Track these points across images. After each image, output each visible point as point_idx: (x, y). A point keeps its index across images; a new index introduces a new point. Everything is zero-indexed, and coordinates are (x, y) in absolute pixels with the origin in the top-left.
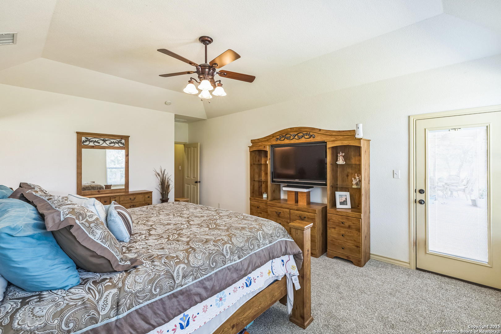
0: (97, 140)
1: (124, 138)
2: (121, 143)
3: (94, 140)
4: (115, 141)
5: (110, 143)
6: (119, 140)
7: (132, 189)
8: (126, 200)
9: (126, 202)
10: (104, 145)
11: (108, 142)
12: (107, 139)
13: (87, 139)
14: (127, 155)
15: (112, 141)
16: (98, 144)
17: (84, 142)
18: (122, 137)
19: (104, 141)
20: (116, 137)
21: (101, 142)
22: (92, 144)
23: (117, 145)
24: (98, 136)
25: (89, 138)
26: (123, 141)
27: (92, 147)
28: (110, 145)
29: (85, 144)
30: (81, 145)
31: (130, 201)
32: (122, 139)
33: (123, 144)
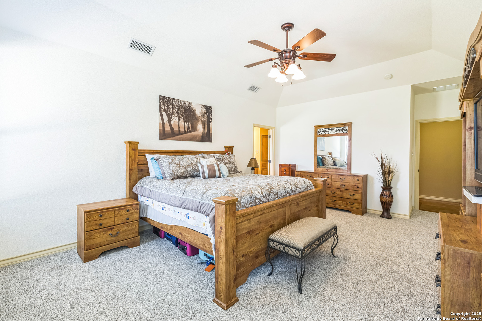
0: (326, 129)
1: (347, 125)
2: (345, 130)
3: (325, 130)
4: (339, 129)
5: (336, 131)
6: (343, 127)
7: (354, 172)
8: (337, 179)
9: (337, 181)
10: (332, 133)
11: (334, 131)
12: (333, 128)
13: (321, 130)
14: (350, 140)
15: (338, 129)
16: (328, 133)
17: (319, 132)
18: (345, 125)
19: (332, 130)
20: (340, 125)
21: (330, 131)
22: (323, 133)
23: (341, 132)
24: (327, 127)
25: (322, 129)
26: (347, 128)
27: (324, 136)
28: (336, 133)
29: (319, 133)
30: (317, 135)
31: (340, 180)
32: (345, 126)
33: (347, 130)
